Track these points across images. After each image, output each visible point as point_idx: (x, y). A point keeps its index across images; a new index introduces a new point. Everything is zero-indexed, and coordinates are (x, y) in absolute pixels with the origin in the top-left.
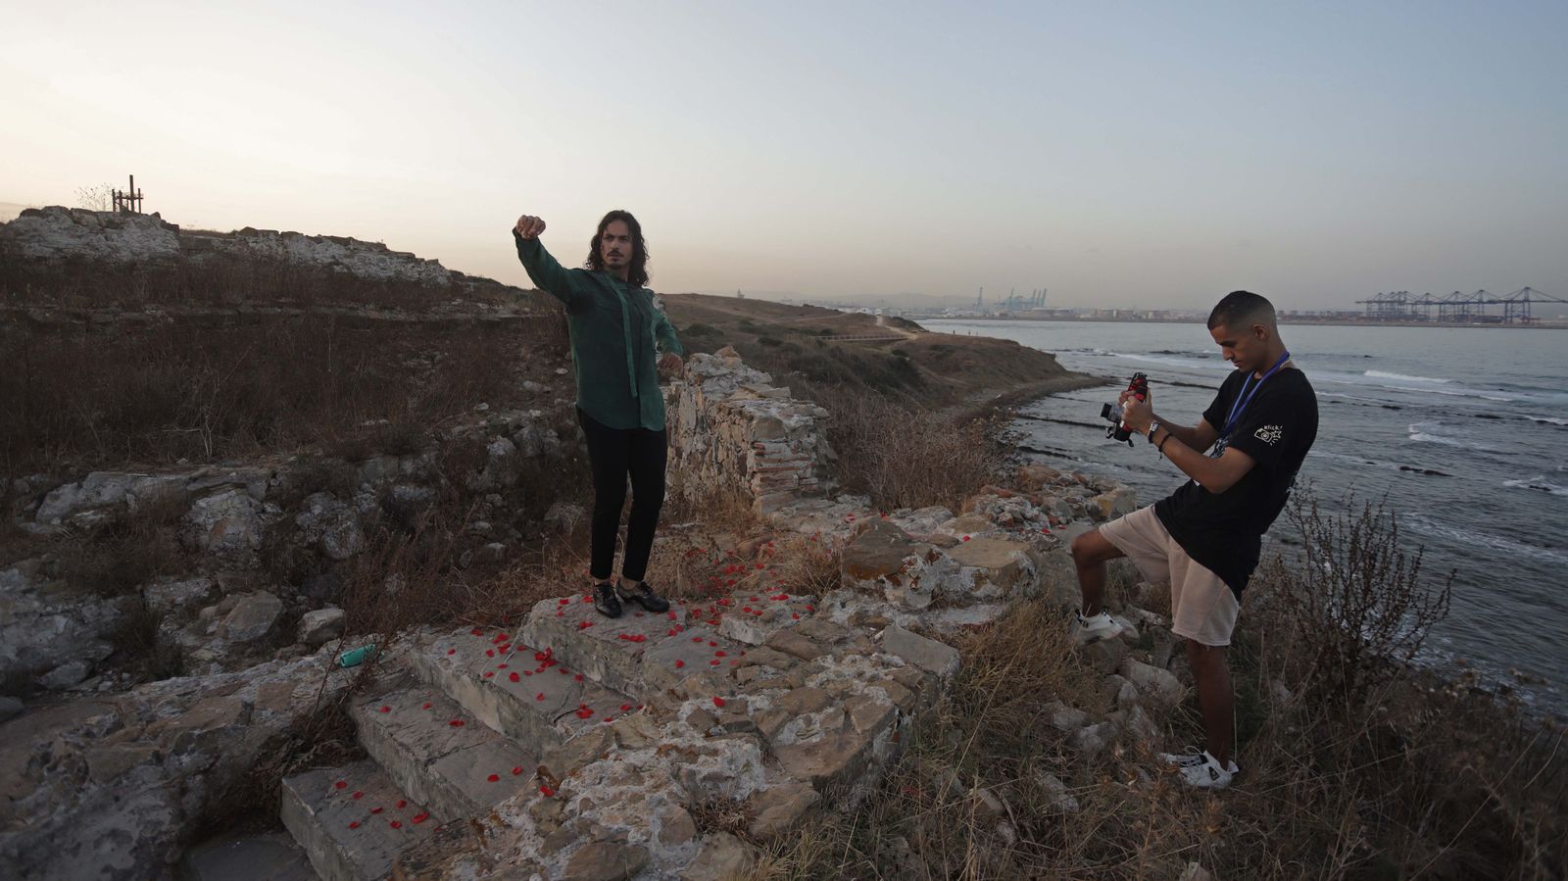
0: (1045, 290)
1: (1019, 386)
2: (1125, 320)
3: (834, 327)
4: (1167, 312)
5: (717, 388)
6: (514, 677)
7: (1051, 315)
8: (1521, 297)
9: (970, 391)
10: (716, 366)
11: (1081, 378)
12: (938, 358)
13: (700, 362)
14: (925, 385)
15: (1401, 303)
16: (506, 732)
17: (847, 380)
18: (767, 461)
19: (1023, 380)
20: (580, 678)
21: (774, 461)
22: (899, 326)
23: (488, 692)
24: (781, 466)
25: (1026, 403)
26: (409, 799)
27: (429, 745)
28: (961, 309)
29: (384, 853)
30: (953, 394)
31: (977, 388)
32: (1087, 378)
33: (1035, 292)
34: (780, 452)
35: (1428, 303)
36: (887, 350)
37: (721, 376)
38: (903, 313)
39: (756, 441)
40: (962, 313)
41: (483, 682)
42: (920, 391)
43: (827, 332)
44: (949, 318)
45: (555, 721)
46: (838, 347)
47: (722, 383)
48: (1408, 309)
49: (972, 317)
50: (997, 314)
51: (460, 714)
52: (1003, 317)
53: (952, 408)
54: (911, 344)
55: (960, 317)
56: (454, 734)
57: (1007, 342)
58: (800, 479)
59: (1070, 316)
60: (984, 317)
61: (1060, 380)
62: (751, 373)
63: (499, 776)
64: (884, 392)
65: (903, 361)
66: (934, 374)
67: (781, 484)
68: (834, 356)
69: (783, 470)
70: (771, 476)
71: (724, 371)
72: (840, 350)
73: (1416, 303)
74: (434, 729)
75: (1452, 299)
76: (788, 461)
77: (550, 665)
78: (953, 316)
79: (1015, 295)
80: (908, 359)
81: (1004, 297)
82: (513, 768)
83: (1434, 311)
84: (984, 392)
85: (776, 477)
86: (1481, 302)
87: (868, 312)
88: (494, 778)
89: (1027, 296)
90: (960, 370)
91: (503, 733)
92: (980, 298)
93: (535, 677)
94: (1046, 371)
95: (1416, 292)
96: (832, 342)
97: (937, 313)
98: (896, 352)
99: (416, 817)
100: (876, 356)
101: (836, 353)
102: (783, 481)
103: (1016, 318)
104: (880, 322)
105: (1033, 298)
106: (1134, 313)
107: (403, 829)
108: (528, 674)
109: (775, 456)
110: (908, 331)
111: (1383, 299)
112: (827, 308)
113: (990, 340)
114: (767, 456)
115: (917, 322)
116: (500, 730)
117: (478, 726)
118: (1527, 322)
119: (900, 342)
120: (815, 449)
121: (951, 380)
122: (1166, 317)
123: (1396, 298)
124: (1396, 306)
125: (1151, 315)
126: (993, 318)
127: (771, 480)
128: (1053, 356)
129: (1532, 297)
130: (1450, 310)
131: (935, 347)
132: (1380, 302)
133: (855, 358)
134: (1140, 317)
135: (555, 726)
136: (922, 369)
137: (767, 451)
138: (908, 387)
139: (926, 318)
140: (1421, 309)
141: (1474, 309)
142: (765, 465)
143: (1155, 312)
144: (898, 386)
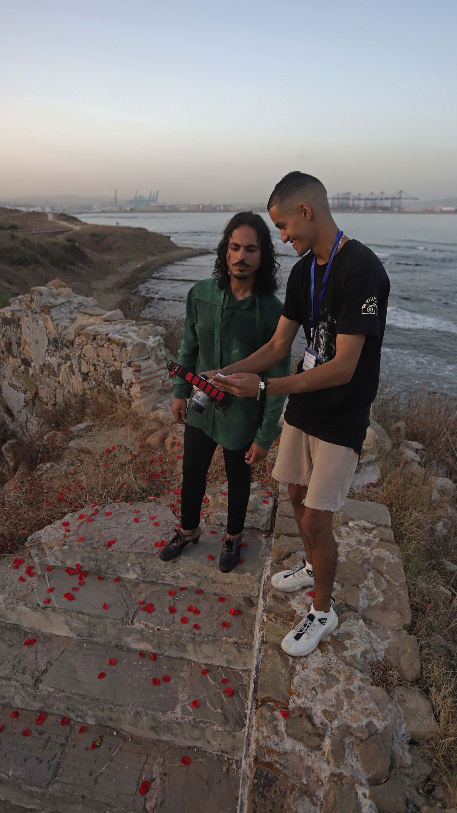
0: (158, 192)
1: (151, 259)
2: (207, 211)
3: (18, 223)
4: (231, 206)
5: (62, 315)
6: (69, 597)
7: (162, 209)
8: (398, 196)
9: (121, 264)
10: (55, 296)
11: (187, 251)
12: (97, 242)
13: (42, 295)
14: (92, 262)
15: (348, 199)
16: (79, 635)
17: (37, 262)
18: (143, 375)
19: (153, 254)
20: (118, 580)
21: (147, 374)
22: (65, 220)
23: (52, 614)
24: (151, 376)
25: (155, 270)
26: (18, 708)
27: (24, 669)
28: (104, 206)
29: (37, 759)
30: (111, 267)
31: (126, 262)
32: (190, 251)
33: (151, 193)
34: (150, 367)
35: (360, 199)
36: (60, 238)
37: (60, 304)
38: (64, 210)
39: (132, 362)
40: (105, 209)
41: (44, 608)
42: (89, 266)
43: (13, 227)
44: (96, 212)
45: (132, 622)
46: (26, 239)
47: (63, 309)
48: (351, 203)
49: (111, 211)
50: (128, 209)
51: (26, 634)
52: (132, 211)
53: (111, 276)
54: (76, 233)
55: (103, 212)
56: (37, 652)
57: (140, 229)
58: (163, 382)
59: (174, 209)
60: (120, 212)
61: (175, 253)
62: (80, 298)
63: (103, 671)
64: (65, 269)
65: (75, 247)
66: (95, 254)
67: (153, 388)
68: (25, 246)
69: (152, 378)
70: (145, 384)
71: (63, 300)
72: (28, 241)
73: (354, 199)
74: (15, 654)
75: (370, 197)
76: (155, 372)
77: (85, 576)
78: (99, 211)
79: (138, 196)
80: (77, 245)
81: (132, 197)
82: (107, 661)
83: (362, 203)
84: (130, 264)
85: (149, 385)
86: (382, 199)
87: (39, 209)
88: (102, 676)
89: (146, 196)
90: (112, 250)
91: (76, 637)
92: (116, 198)
93: (82, 589)
94: (166, 248)
95: (355, 193)
96: (20, 235)
97: (87, 209)
98: (68, 240)
99: (37, 720)
100: (55, 244)
101: (25, 243)
102: (153, 386)
103: (141, 211)
104: (50, 217)
105: (150, 197)
106: (212, 206)
107: (34, 733)
108: (75, 589)
109: (148, 370)
110: (72, 223)
111: (340, 197)
112: (8, 207)
113: (129, 228)
114: (142, 372)
115: (76, 216)
116: (71, 635)
117: (49, 638)
118: (400, 210)
119: (69, 232)
120: (166, 359)
121: (108, 257)
122: (230, 209)
123: (346, 196)
124: (346, 201)
125: (222, 208)
126: (125, 211)
127: (147, 387)
128: (169, 237)
129: (403, 196)
130: (369, 203)
131: (93, 235)
132: (338, 199)
133: (40, 246)
134: (216, 209)
135: (133, 624)
136: (88, 252)
137: (142, 368)
138: (81, 265)
139: (80, 213)
140: (356, 202)
141: (379, 203)
142: (142, 378)
143: (224, 206)
144: (73, 264)
